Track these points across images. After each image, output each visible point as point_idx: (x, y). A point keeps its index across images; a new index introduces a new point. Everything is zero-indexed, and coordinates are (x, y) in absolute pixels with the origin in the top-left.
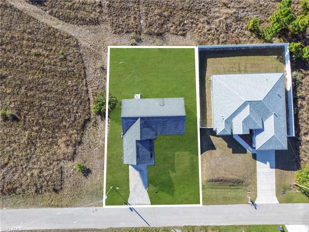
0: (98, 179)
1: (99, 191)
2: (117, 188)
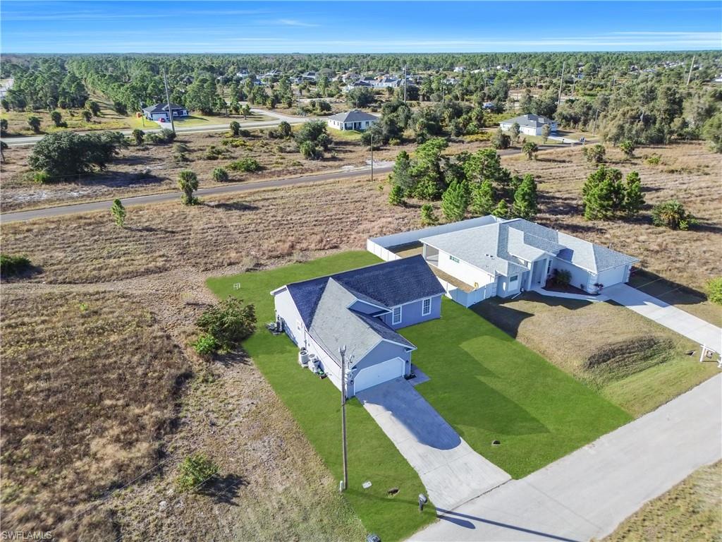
0: (280, 489)
1: (302, 526)
2: (367, 485)
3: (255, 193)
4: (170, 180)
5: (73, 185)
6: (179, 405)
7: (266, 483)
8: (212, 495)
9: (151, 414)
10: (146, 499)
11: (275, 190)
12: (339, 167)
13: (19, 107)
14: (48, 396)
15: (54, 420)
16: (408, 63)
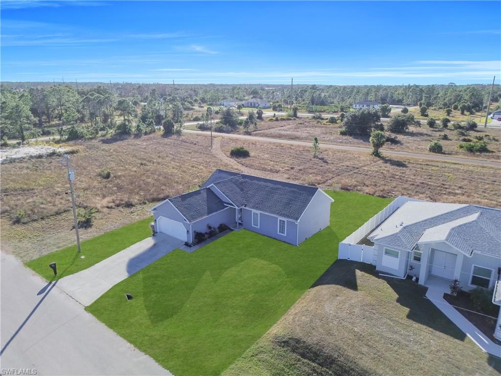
2: (83, 257)
5: (350, 138)
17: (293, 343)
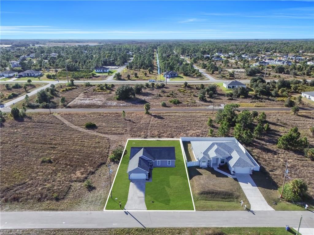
0: (100, 193)
2: (116, 199)
3: (168, 112)
4: (149, 103)
5: (123, 102)
6: (97, 169)
7: (99, 191)
8: (88, 189)
9: (91, 169)
10: (78, 185)
11: (176, 112)
12: (208, 106)
13: (131, 68)
14: (77, 159)
15: (74, 165)
16: (304, 49)
17: (203, 193)
